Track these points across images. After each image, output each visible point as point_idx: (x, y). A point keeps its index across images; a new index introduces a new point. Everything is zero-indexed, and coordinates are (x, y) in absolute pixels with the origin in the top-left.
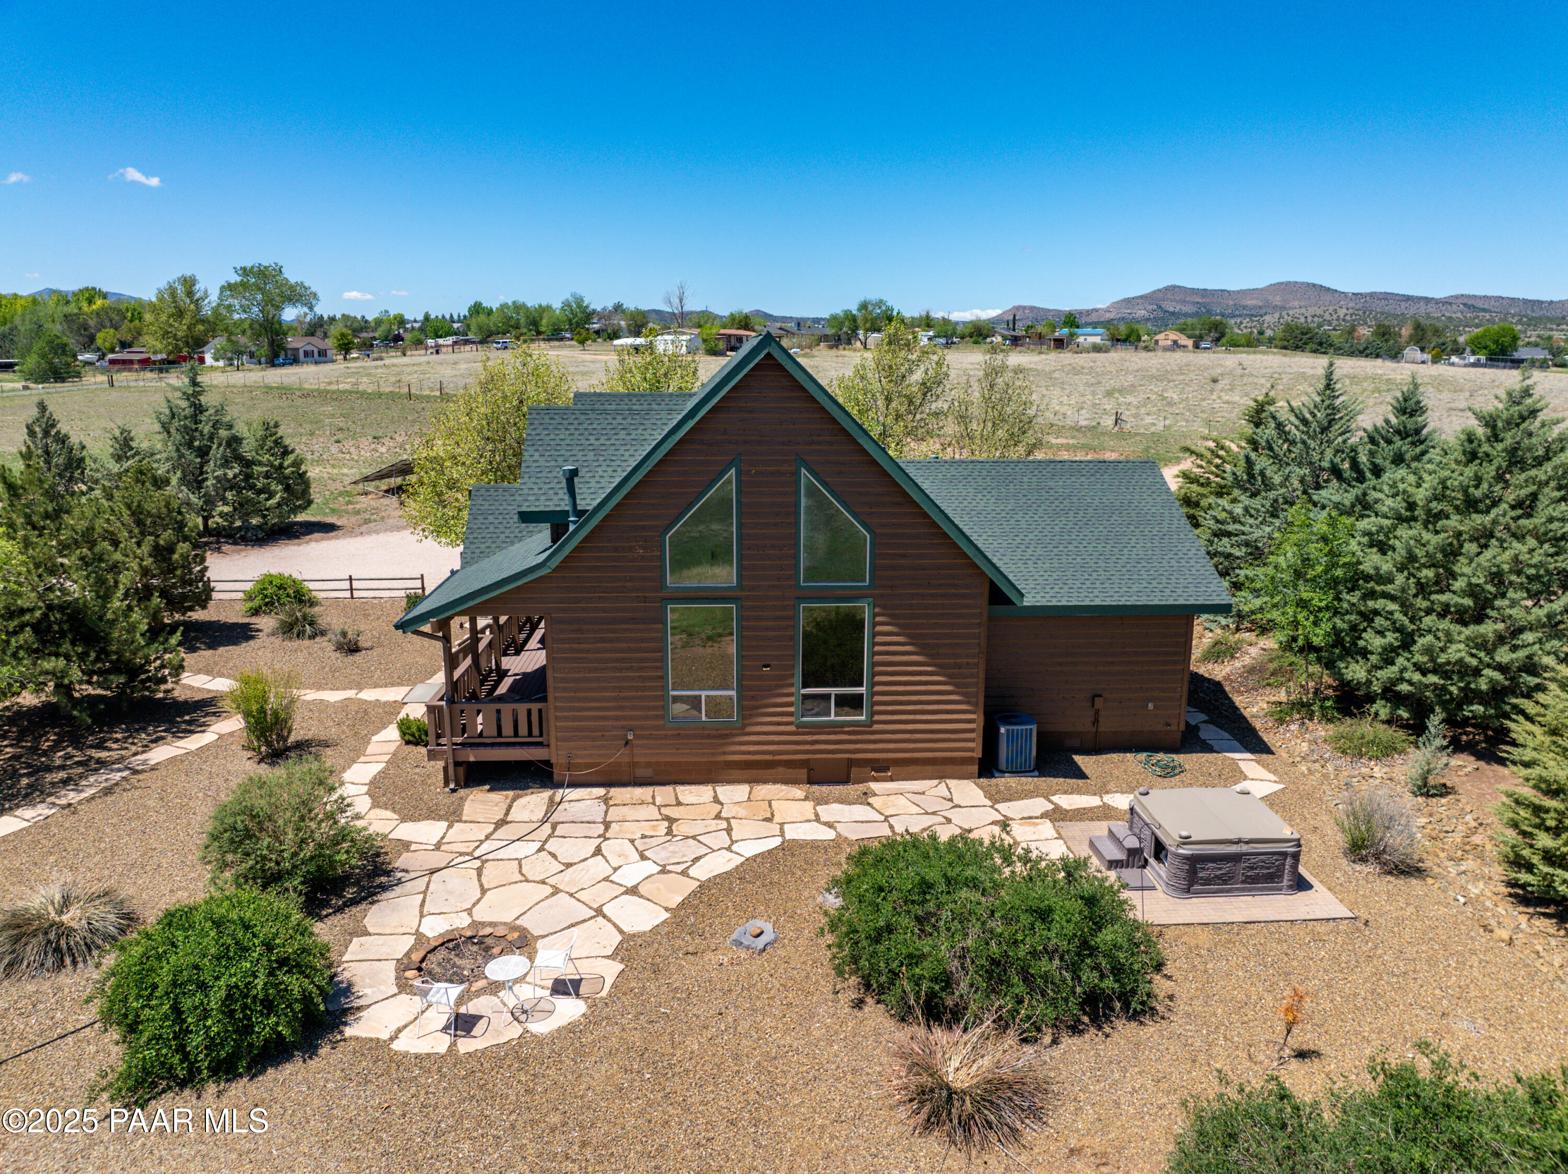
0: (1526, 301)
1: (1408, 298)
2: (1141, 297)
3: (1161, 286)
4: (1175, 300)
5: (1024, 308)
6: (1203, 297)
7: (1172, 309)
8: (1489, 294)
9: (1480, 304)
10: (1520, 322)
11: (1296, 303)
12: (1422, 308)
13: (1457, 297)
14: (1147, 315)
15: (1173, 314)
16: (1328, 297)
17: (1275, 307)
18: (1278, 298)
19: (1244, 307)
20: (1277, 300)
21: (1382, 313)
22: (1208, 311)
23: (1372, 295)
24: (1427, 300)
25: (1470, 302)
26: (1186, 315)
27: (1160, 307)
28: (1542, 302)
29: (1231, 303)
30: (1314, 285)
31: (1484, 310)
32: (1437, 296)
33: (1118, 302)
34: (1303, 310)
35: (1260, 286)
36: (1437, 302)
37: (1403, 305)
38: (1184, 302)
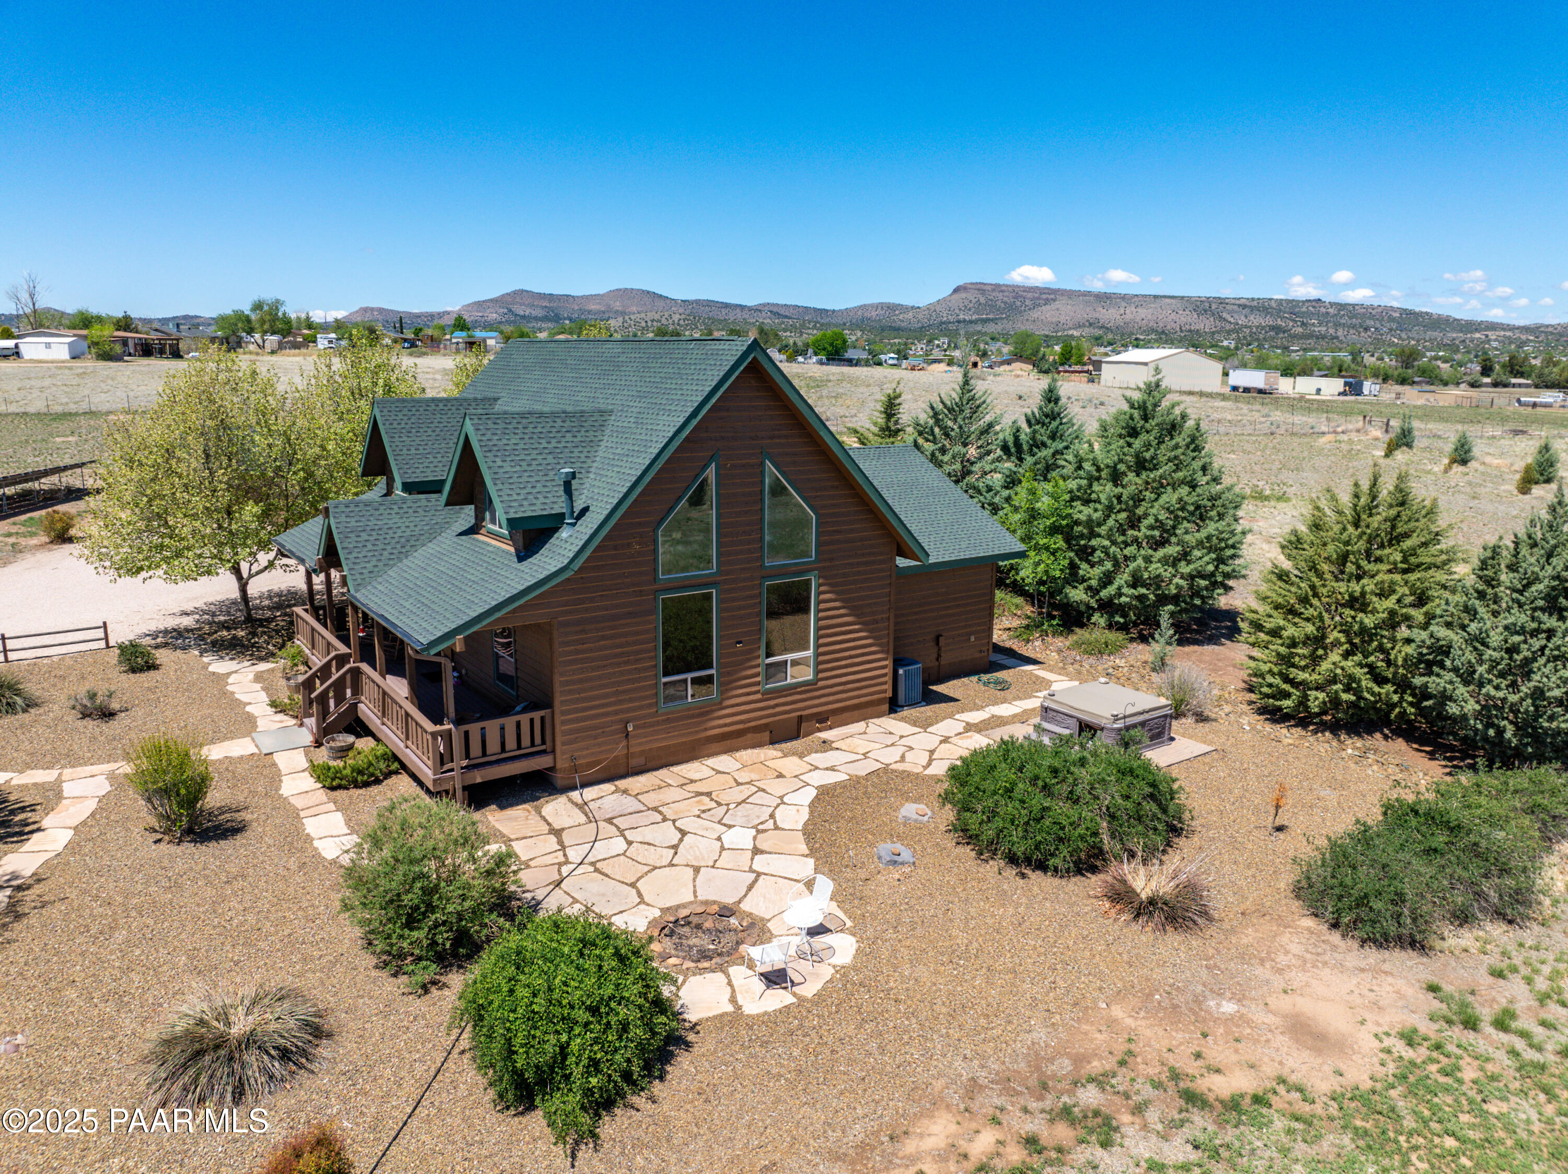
0: (815, 310)
1: (726, 306)
2: (491, 300)
3: (509, 290)
4: (523, 304)
5: (372, 309)
6: (550, 301)
7: (522, 313)
8: (789, 303)
9: (782, 312)
10: (814, 327)
11: (634, 309)
12: (739, 314)
13: (764, 305)
14: (499, 319)
15: (523, 317)
16: (661, 304)
17: (617, 312)
18: (618, 303)
19: (589, 312)
20: (617, 306)
21: (709, 319)
22: (556, 315)
23: (697, 302)
24: (742, 307)
25: (775, 310)
26: (536, 319)
27: (510, 310)
28: (827, 311)
29: (576, 308)
30: (648, 292)
31: (786, 317)
32: (749, 304)
33: (469, 305)
34: (643, 315)
35: (601, 292)
36: (750, 309)
37: (724, 311)
38: (532, 306)
